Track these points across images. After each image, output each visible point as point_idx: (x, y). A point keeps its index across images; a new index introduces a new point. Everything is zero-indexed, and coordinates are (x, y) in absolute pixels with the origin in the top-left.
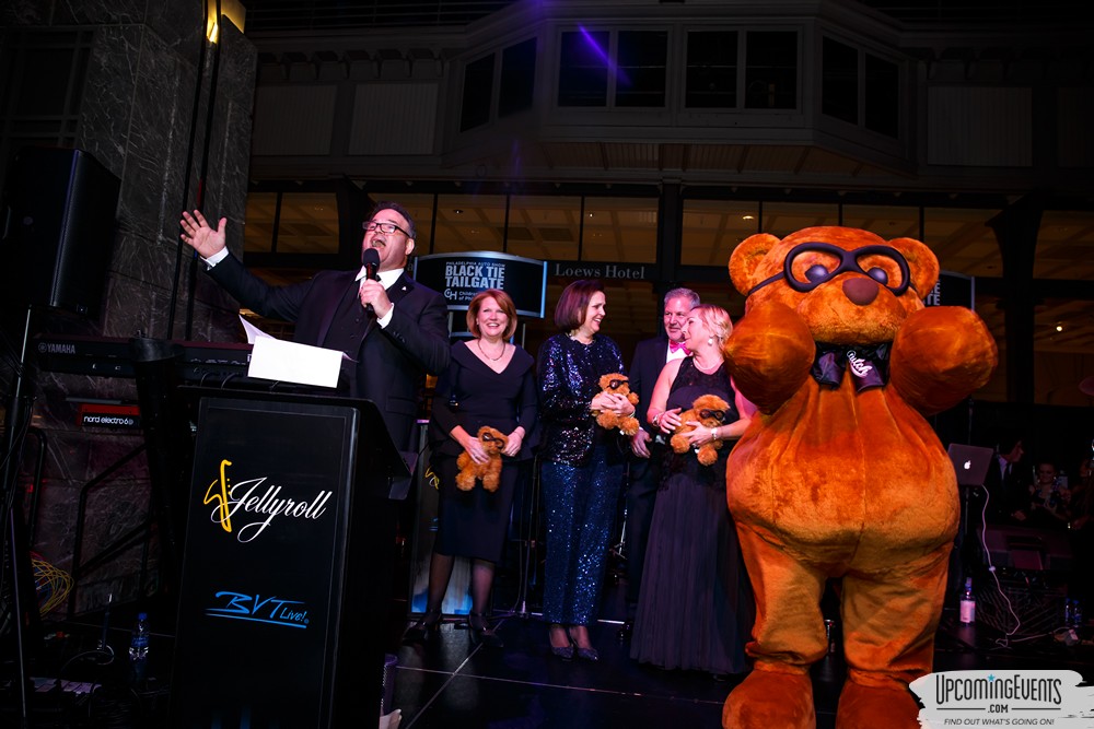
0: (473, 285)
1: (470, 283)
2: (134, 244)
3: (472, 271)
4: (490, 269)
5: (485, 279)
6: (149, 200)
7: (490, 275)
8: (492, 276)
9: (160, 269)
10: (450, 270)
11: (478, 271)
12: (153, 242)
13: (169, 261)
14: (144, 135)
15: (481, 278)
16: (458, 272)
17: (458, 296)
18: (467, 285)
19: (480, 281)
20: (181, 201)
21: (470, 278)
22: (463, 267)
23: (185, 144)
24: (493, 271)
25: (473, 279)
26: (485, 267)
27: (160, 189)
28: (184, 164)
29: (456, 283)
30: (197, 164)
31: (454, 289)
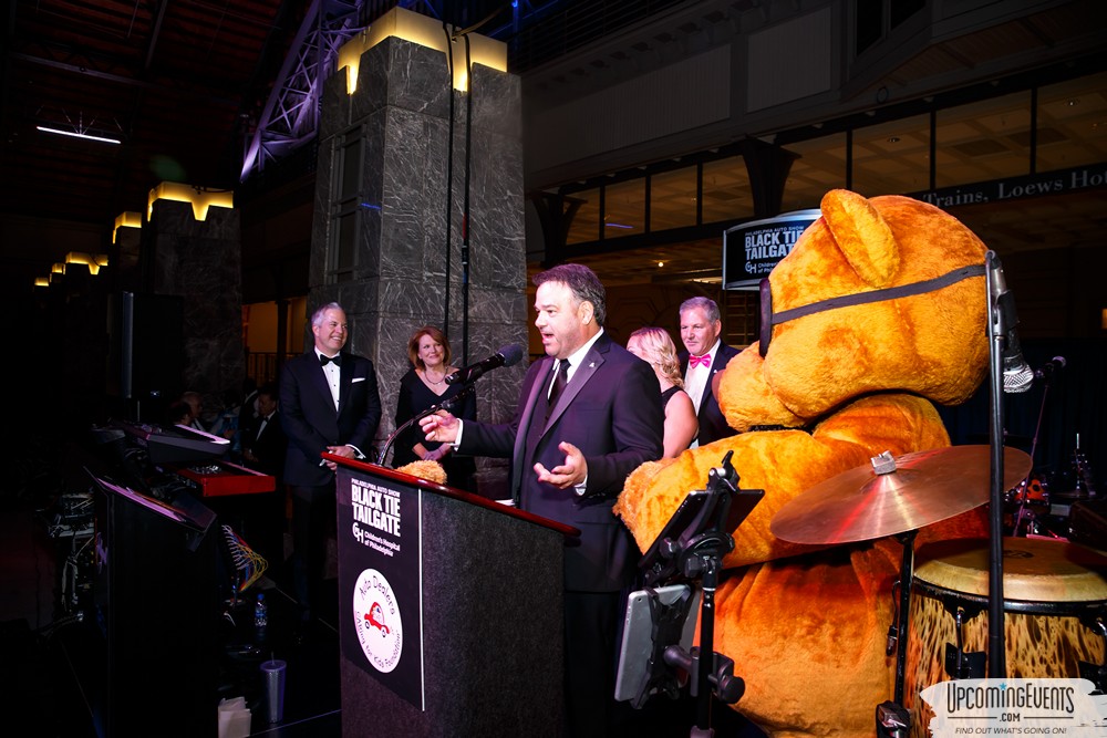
0: (771, 255)
1: (767, 253)
2: (399, 285)
3: (769, 239)
4: (787, 234)
5: (782, 246)
6: (410, 247)
7: (787, 241)
8: (790, 242)
9: (429, 300)
10: (749, 241)
11: (775, 238)
12: (421, 279)
13: (438, 292)
14: (398, 195)
15: (778, 246)
16: (756, 243)
17: (758, 269)
18: (765, 256)
19: (777, 250)
20: (445, 238)
21: (768, 247)
22: (760, 237)
23: (444, 190)
24: (790, 235)
25: (770, 248)
26: (781, 233)
27: (420, 235)
28: (444, 206)
29: (755, 256)
30: (459, 202)
31: (754, 262)
